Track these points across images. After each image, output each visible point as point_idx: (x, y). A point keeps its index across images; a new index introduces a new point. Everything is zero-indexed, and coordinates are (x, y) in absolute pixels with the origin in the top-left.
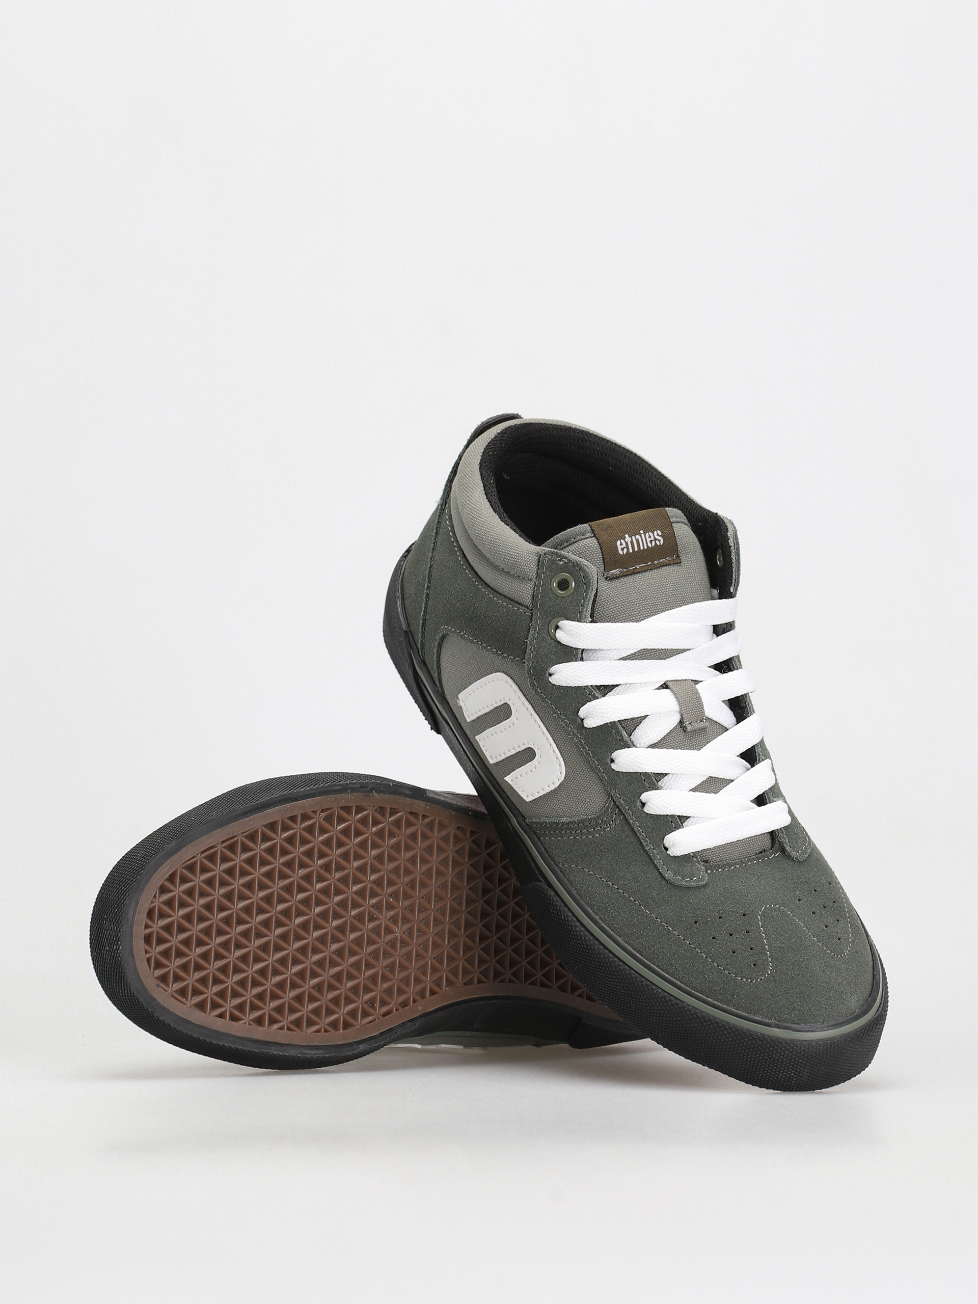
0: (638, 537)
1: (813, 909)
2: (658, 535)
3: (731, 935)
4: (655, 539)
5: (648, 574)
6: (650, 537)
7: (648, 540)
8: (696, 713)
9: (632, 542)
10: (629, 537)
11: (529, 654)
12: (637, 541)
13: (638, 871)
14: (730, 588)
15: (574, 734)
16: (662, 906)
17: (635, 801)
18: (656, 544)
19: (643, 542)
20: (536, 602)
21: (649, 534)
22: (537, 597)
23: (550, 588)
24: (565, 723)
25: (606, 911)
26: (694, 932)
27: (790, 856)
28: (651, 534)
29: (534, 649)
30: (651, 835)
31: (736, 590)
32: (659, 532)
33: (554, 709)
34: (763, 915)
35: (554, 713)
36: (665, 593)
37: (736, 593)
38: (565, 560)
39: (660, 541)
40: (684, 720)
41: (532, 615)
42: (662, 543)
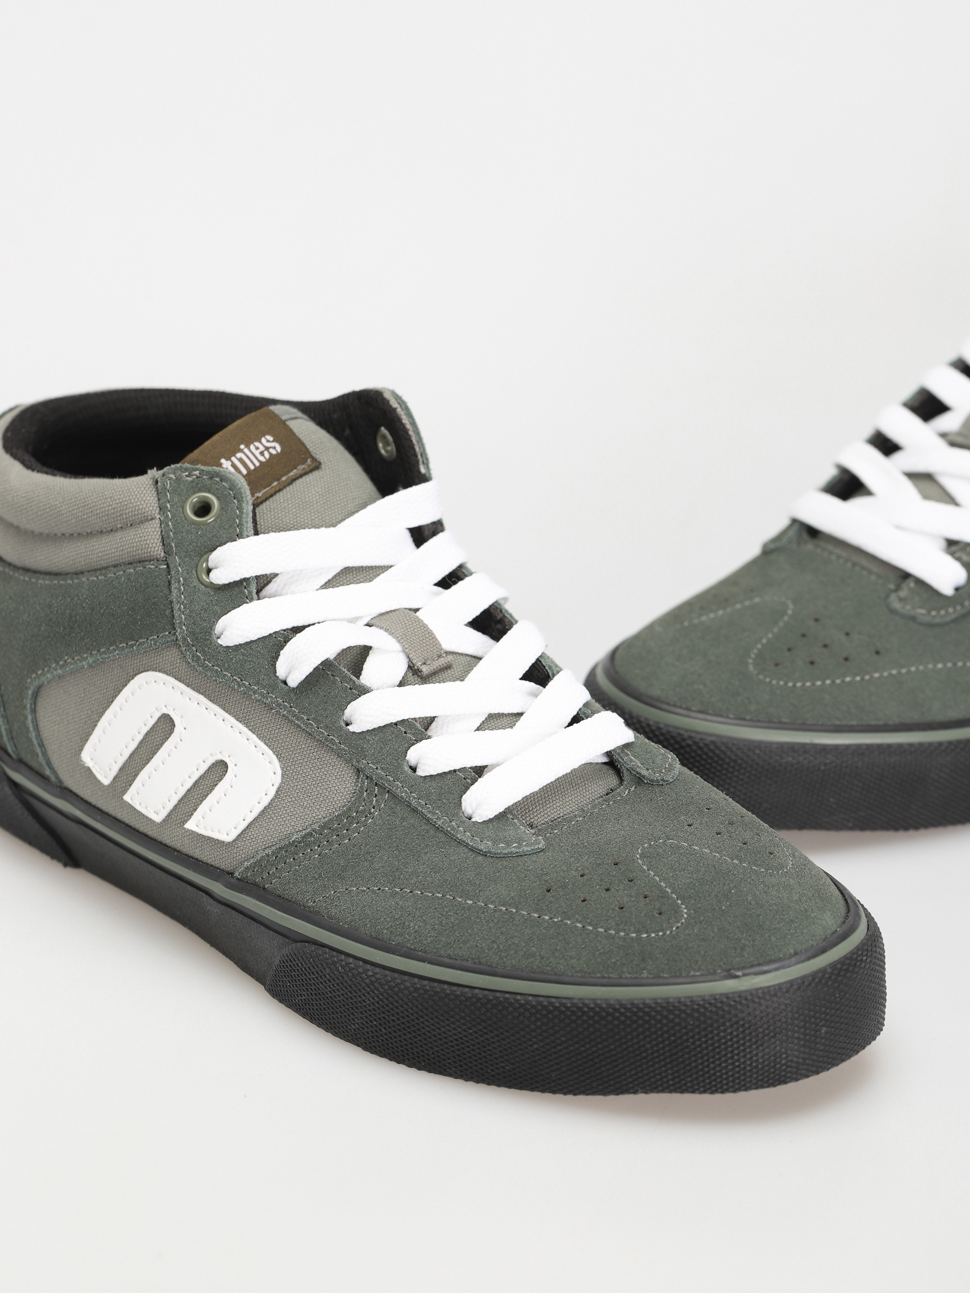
0: (239, 455)
1: (716, 829)
2: (268, 441)
3: (607, 890)
4: (267, 449)
5: (279, 497)
6: (257, 448)
7: (257, 453)
8: (428, 647)
9: (234, 466)
10: (227, 460)
11: (180, 616)
12: (241, 460)
13: (435, 857)
14: (419, 468)
15: (279, 705)
16: (489, 887)
17: (400, 766)
18: (271, 454)
19: (249, 459)
20: (169, 544)
21: (255, 446)
22: (168, 537)
23: (184, 519)
24: (262, 694)
25: (403, 928)
26: (551, 902)
27: (652, 781)
28: (257, 444)
29: (185, 608)
30: (439, 803)
31: (428, 468)
32: (270, 438)
33: (237, 682)
34: (641, 858)
35: (239, 686)
36: (312, 511)
37: (430, 474)
38: (195, 473)
39: (274, 448)
40: (414, 662)
41: (168, 567)
42: (279, 449)
